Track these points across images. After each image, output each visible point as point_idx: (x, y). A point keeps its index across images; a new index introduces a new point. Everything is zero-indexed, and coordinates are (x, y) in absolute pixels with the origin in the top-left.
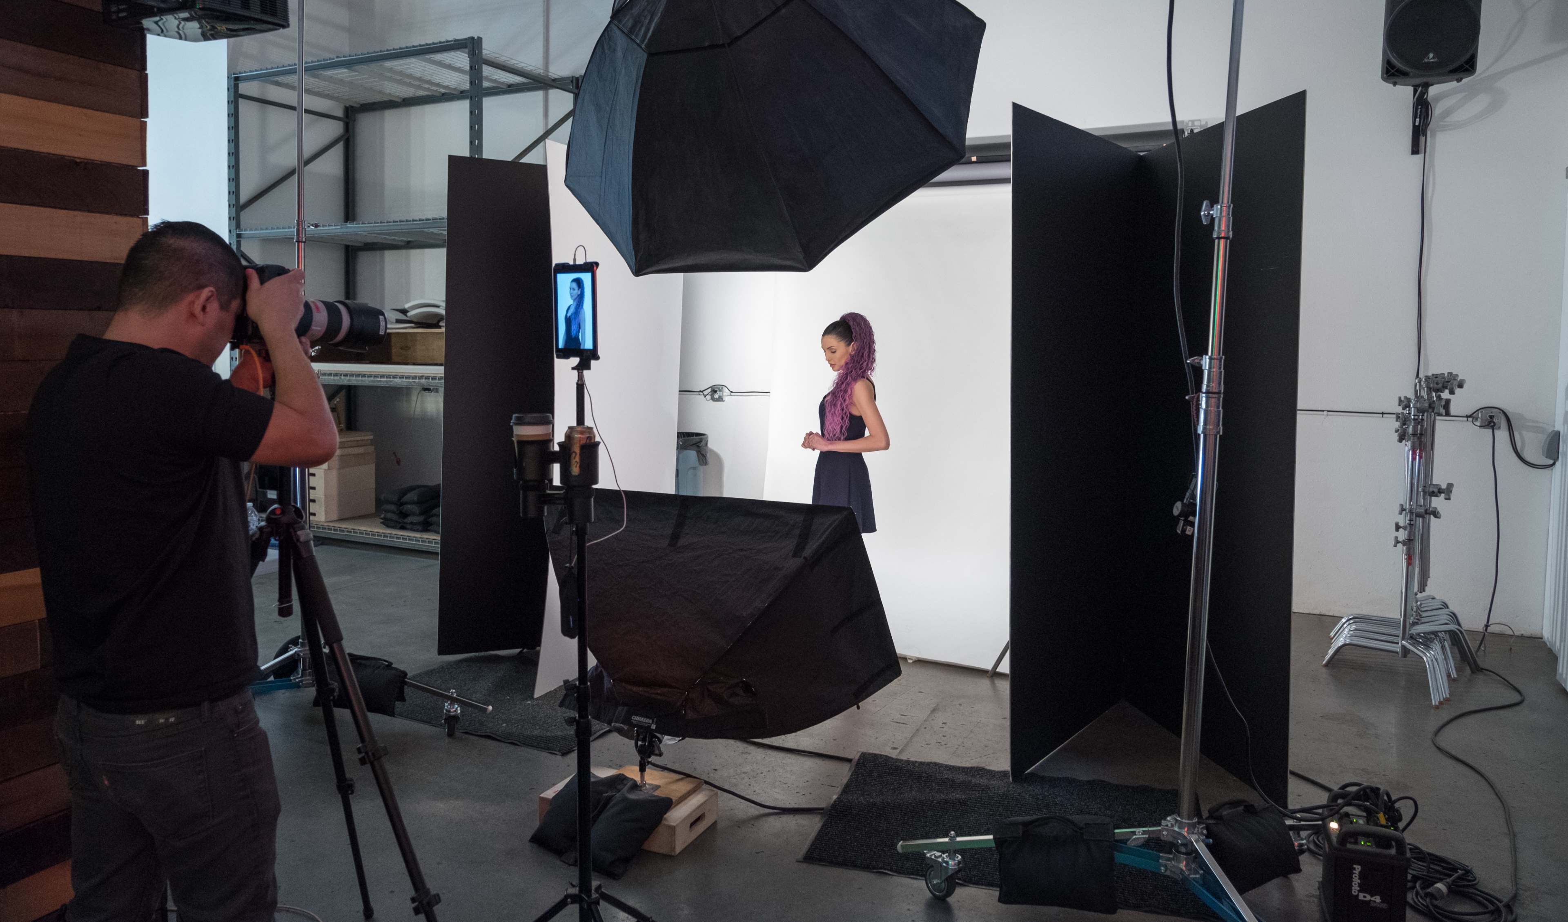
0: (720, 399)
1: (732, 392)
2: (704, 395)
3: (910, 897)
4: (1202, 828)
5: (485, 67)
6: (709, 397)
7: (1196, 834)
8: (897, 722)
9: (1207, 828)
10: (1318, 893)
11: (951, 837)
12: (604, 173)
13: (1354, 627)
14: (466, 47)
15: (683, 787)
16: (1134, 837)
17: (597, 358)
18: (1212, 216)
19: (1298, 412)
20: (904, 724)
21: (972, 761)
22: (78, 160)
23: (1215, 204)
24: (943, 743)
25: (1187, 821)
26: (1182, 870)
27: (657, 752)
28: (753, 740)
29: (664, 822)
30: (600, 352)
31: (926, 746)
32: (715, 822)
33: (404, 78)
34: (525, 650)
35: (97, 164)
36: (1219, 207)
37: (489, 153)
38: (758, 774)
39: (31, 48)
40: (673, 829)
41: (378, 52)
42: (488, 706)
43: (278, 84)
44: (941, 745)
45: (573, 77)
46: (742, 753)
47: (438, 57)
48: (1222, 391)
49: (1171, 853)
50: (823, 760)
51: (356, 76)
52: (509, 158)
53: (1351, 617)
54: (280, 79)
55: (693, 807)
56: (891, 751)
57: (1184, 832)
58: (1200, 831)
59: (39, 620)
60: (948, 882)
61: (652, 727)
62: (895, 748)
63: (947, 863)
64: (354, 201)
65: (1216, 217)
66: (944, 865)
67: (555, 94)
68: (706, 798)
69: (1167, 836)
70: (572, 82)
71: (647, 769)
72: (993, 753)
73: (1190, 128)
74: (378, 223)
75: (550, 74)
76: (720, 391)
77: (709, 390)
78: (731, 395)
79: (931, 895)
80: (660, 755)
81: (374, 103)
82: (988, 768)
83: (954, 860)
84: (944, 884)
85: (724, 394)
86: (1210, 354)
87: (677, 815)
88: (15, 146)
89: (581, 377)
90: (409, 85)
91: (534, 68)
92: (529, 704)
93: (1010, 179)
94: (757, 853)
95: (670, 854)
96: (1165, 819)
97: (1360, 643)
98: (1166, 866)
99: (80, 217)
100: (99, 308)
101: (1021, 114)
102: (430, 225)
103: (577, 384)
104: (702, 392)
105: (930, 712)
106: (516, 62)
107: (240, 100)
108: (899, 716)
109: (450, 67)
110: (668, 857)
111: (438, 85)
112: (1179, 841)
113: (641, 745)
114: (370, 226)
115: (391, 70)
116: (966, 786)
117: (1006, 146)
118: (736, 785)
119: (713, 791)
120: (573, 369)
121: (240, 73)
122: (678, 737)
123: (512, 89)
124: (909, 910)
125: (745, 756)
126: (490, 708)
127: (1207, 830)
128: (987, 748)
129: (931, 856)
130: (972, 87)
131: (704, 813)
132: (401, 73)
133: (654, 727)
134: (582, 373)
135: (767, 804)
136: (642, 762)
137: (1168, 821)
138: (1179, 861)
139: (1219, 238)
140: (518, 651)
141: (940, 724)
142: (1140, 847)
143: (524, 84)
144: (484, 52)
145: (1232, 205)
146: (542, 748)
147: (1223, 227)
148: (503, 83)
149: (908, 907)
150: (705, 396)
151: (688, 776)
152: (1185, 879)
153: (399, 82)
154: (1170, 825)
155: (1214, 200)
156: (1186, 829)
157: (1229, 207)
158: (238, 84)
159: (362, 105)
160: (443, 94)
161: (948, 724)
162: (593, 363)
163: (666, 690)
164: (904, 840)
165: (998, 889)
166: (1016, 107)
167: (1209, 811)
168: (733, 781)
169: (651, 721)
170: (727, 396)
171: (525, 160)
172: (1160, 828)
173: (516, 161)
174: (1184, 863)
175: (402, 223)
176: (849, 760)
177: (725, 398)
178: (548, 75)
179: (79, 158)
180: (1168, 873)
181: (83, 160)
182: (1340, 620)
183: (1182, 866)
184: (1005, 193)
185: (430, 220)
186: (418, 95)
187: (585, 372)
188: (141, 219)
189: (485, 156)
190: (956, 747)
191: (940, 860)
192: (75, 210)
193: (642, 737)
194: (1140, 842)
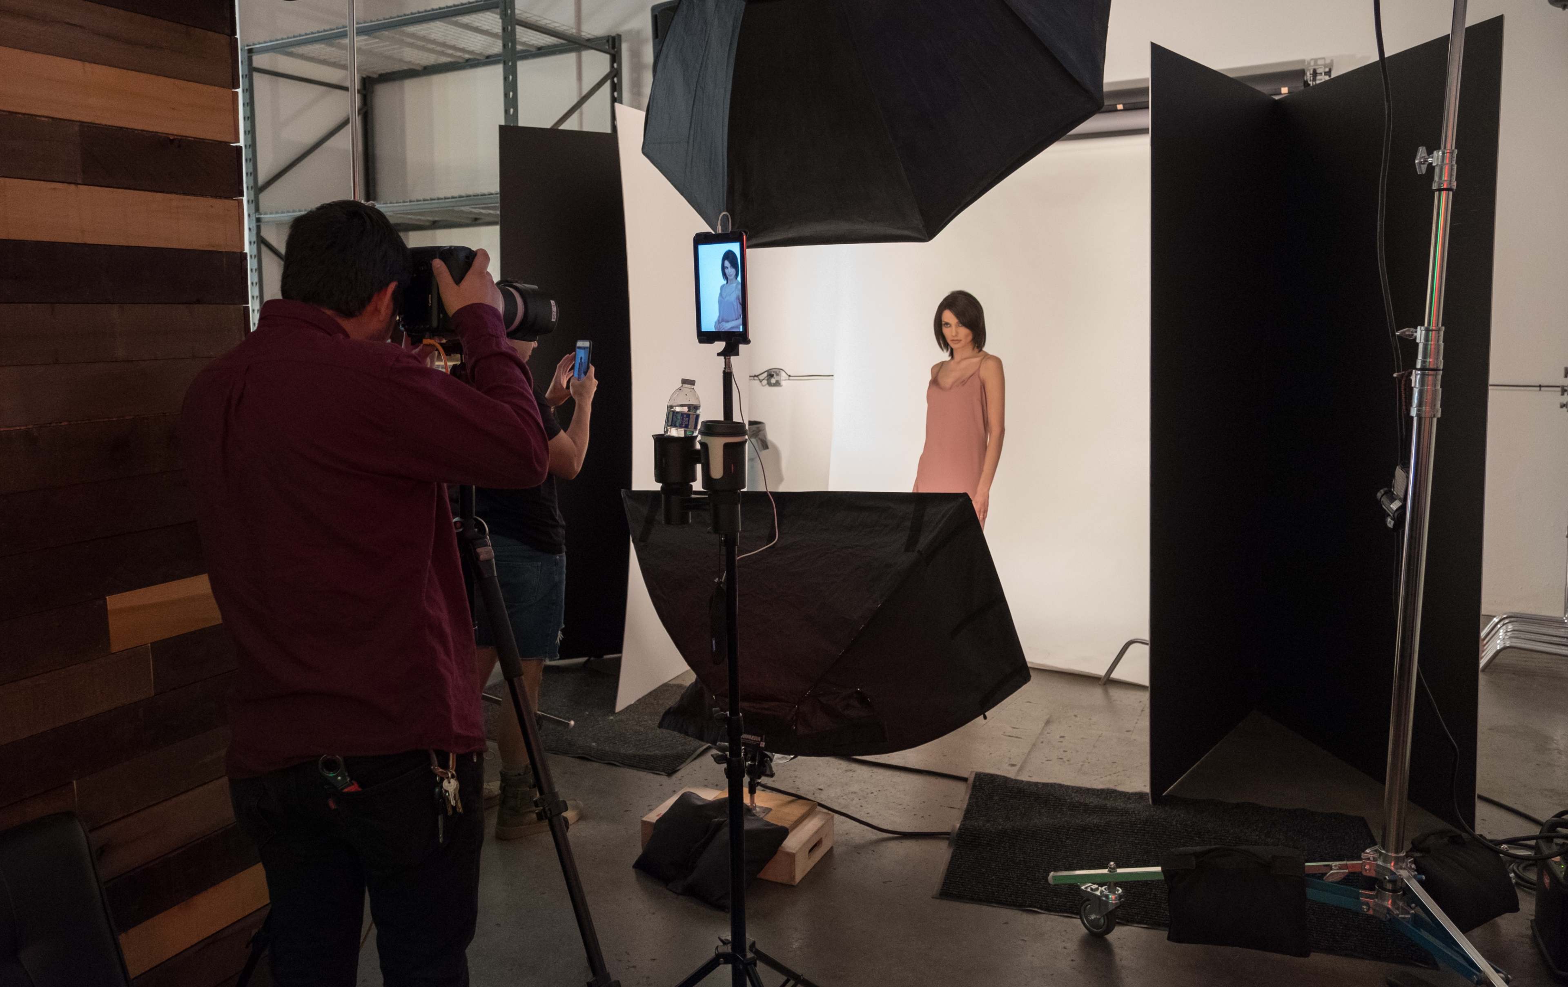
0: (778, 384)
1: (790, 376)
2: (759, 380)
3: (1064, 933)
4: (1410, 862)
5: (519, 29)
6: (765, 382)
7: (1404, 869)
8: (1010, 736)
9: (1415, 862)
10: (1530, 932)
11: (1110, 868)
12: (691, 138)
13: (1510, 627)
14: (497, 7)
15: (796, 810)
16: (1332, 872)
17: (747, 341)
18: (1431, 164)
19: (1490, 388)
20: (1017, 737)
21: (1101, 779)
22: (172, 138)
23: (1435, 150)
24: (1065, 759)
25: (1393, 855)
26: (1388, 909)
27: (768, 772)
28: (855, 757)
29: (780, 849)
30: (751, 336)
31: (1047, 762)
32: (832, 848)
33: (426, 43)
34: (592, 659)
35: (190, 141)
36: (1440, 153)
37: (524, 121)
38: (868, 794)
39: (121, 12)
40: (791, 856)
41: (401, 16)
42: (570, 721)
43: (291, 55)
44: (1064, 762)
45: (608, 36)
46: (846, 771)
47: (466, 19)
48: (1441, 367)
49: (1372, 889)
50: (936, 779)
51: (376, 43)
52: (548, 125)
53: (1505, 616)
54: (300, 50)
55: (811, 833)
56: (1010, 768)
57: (1391, 866)
58: (1409, 866)
59: (151, 643)
60: (1108, 918)
61: (761, 745)
62: (1013, 765)
63: (1107, 896)
64: (374, 179)
65: (1437, 165)
66: (1104, 899)
67: (589, 56)
68: (823, 822)
69: (1370, 870)
70: (608, 41)
71: (757, 791)
72: (1124, 770)
73: (1313, 68)
74: (407, 202)
75: (583, 34)
76: (777, 375)
77: (765, 374)
78: (789, 379)
79: (1086, 931)
80: (772, 775)
81: (394, 73)
82: (1120, 788)
83: (1115, 894)
84: (1102, 918)
85: (782, 378)
86: (1426, 325)
87: (793, 843)
88: (109, 123)
89: (728, 365)
90: (432, 51)
91: (567, 28)
92: (612, 720)
93: (1148, 129)
94: (884, 882)
95: (789, 883)
96: (1364, 851)
97: (1519, 645)
98: (1367, 904)
99: (175, 200)
100: (198, 302)
101: (1159, 55)
102: (464, 203)
103: (724, 372)
104: (757, 376)
105: (1043, 725)
106: (548, 22)
107: (256, 75)
108: (1011, 729)
109: (477, 30)
110: (788, 887)
111: (463, 50)
112: (1387, 877)
113: (750, 765)
114: (399, 206)
115: (413, 36)
116: (1102, 810)
117: (1143, 91)
118: (846, 806)
119: (829, 814)
120: (719, 354)
121: (254, 45)
122: (790, 754)
123: (542, 52)
124: (1065, 948)
125: (850, 774)
126: (572, 723)
127: (1415, 864)
128: (1115, 765)
129: (1086, 888)
130: (1107, 27)
131: (821, 839)
132: (424, 39)
133: (763, 745)
134: (729, 359)
135: (885, 827)
136: (752, 783)
137: (1367, 853)
138: (1383, 899)
139: (1440, 190)
140: (585, 659)
141: (1058, 737)
142: (1338, 883)
143: (555, 46)
144: (517, 12)
145: (1456, 151)
146: (643, 768)
147: (1445, 177)
148: (532, 46)
149: (1064, 944)
150: (761, 381)
151: (800, 797)
152: (1394, 920)
153: (422, 48)
154: (1372, 859)
155: (1433, 145)
156: (1392, 864)
157: (1452, 153)
158: (251, 56)
159: (381, 75)
160: (467, 60)
161: (1066, 738)
162: (742, 347)
163: (773, 704)
164: (1055, 870)
165: (1168, 929)
166: (1155, 48)
167: (1412, 843)
168: (843, 802)
169: (759, 739)
170: (785, 380)
171: (563, 127)
172: (1361, 862)
173: (555, 128)
174: (1390, 901)
175: (433, 201)
176: (965, 780)
177: (783, 383)
178: (581, 36)
179: (173, 135)
180: (1371, 912)
181: (176, 137)
182: (1491, 620)
183: (1389, 904)
184: (1142, 146)
185: (463, 197)
186: (440, 62)
187: (733, 359)
188: (237, 202)
189: (521, 124)
190: (1081, 763)
191: (1098, 893)
192: (171, 193)
193: (749, 755)
194: (1337, 878)
